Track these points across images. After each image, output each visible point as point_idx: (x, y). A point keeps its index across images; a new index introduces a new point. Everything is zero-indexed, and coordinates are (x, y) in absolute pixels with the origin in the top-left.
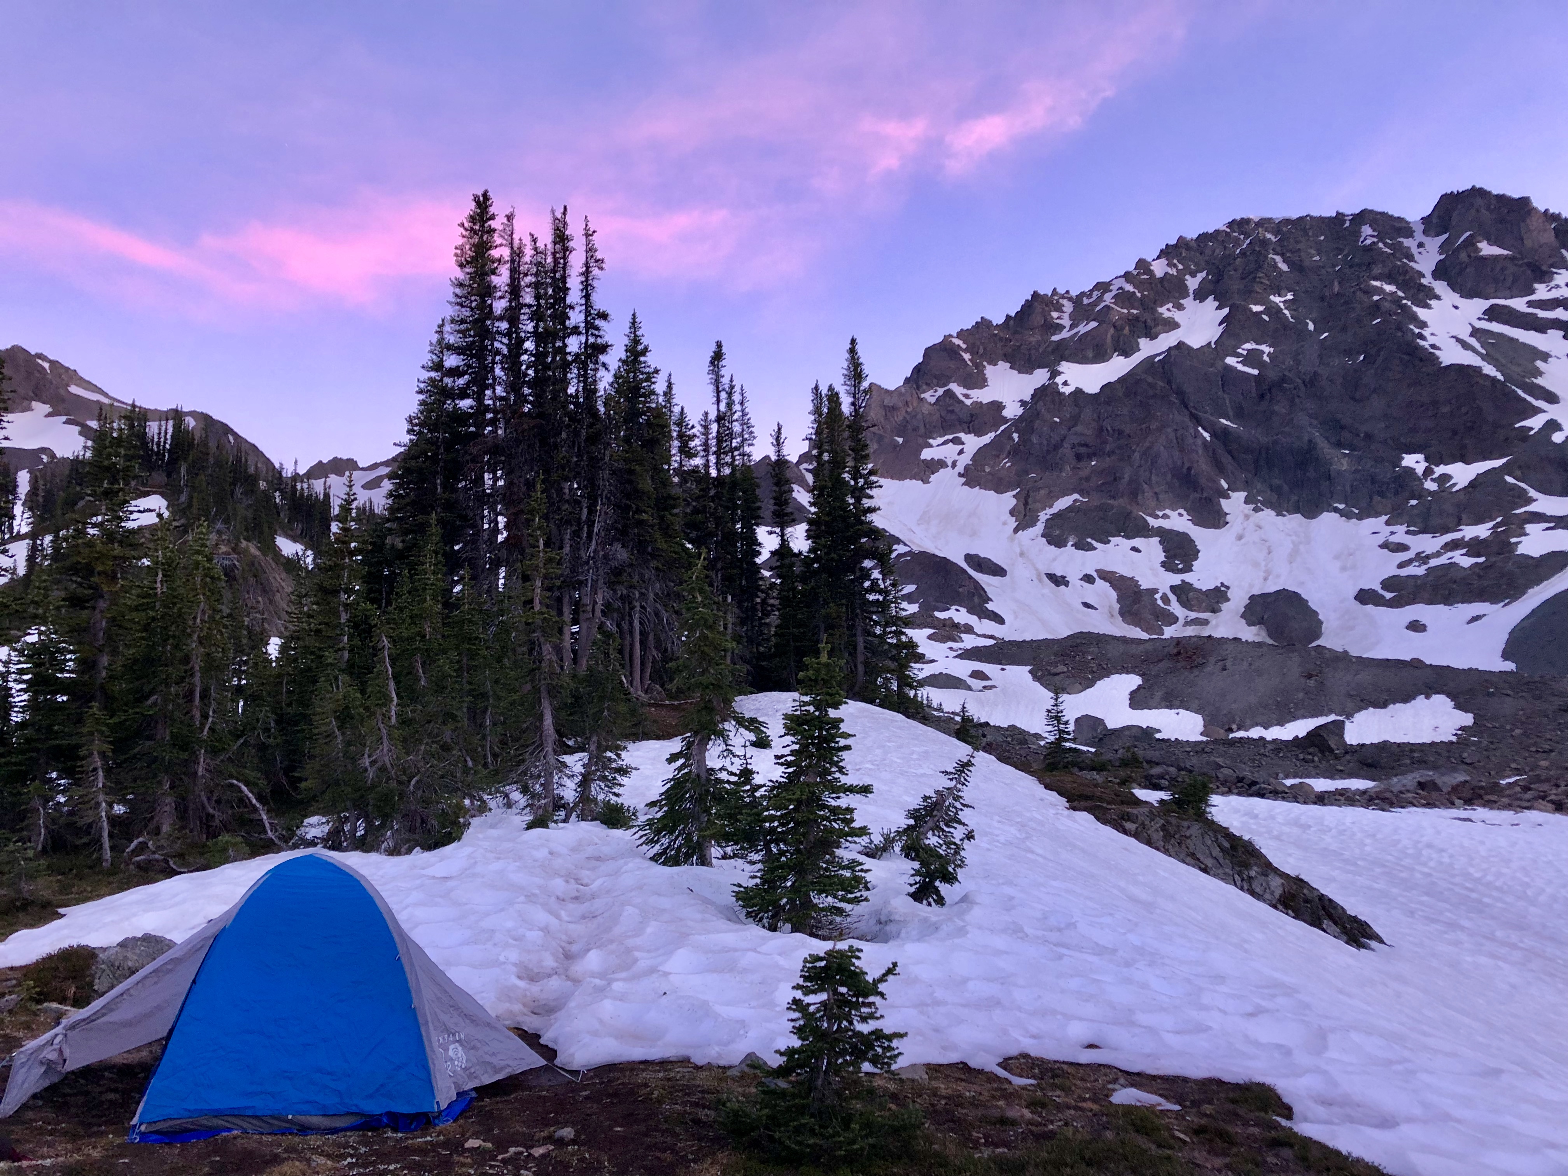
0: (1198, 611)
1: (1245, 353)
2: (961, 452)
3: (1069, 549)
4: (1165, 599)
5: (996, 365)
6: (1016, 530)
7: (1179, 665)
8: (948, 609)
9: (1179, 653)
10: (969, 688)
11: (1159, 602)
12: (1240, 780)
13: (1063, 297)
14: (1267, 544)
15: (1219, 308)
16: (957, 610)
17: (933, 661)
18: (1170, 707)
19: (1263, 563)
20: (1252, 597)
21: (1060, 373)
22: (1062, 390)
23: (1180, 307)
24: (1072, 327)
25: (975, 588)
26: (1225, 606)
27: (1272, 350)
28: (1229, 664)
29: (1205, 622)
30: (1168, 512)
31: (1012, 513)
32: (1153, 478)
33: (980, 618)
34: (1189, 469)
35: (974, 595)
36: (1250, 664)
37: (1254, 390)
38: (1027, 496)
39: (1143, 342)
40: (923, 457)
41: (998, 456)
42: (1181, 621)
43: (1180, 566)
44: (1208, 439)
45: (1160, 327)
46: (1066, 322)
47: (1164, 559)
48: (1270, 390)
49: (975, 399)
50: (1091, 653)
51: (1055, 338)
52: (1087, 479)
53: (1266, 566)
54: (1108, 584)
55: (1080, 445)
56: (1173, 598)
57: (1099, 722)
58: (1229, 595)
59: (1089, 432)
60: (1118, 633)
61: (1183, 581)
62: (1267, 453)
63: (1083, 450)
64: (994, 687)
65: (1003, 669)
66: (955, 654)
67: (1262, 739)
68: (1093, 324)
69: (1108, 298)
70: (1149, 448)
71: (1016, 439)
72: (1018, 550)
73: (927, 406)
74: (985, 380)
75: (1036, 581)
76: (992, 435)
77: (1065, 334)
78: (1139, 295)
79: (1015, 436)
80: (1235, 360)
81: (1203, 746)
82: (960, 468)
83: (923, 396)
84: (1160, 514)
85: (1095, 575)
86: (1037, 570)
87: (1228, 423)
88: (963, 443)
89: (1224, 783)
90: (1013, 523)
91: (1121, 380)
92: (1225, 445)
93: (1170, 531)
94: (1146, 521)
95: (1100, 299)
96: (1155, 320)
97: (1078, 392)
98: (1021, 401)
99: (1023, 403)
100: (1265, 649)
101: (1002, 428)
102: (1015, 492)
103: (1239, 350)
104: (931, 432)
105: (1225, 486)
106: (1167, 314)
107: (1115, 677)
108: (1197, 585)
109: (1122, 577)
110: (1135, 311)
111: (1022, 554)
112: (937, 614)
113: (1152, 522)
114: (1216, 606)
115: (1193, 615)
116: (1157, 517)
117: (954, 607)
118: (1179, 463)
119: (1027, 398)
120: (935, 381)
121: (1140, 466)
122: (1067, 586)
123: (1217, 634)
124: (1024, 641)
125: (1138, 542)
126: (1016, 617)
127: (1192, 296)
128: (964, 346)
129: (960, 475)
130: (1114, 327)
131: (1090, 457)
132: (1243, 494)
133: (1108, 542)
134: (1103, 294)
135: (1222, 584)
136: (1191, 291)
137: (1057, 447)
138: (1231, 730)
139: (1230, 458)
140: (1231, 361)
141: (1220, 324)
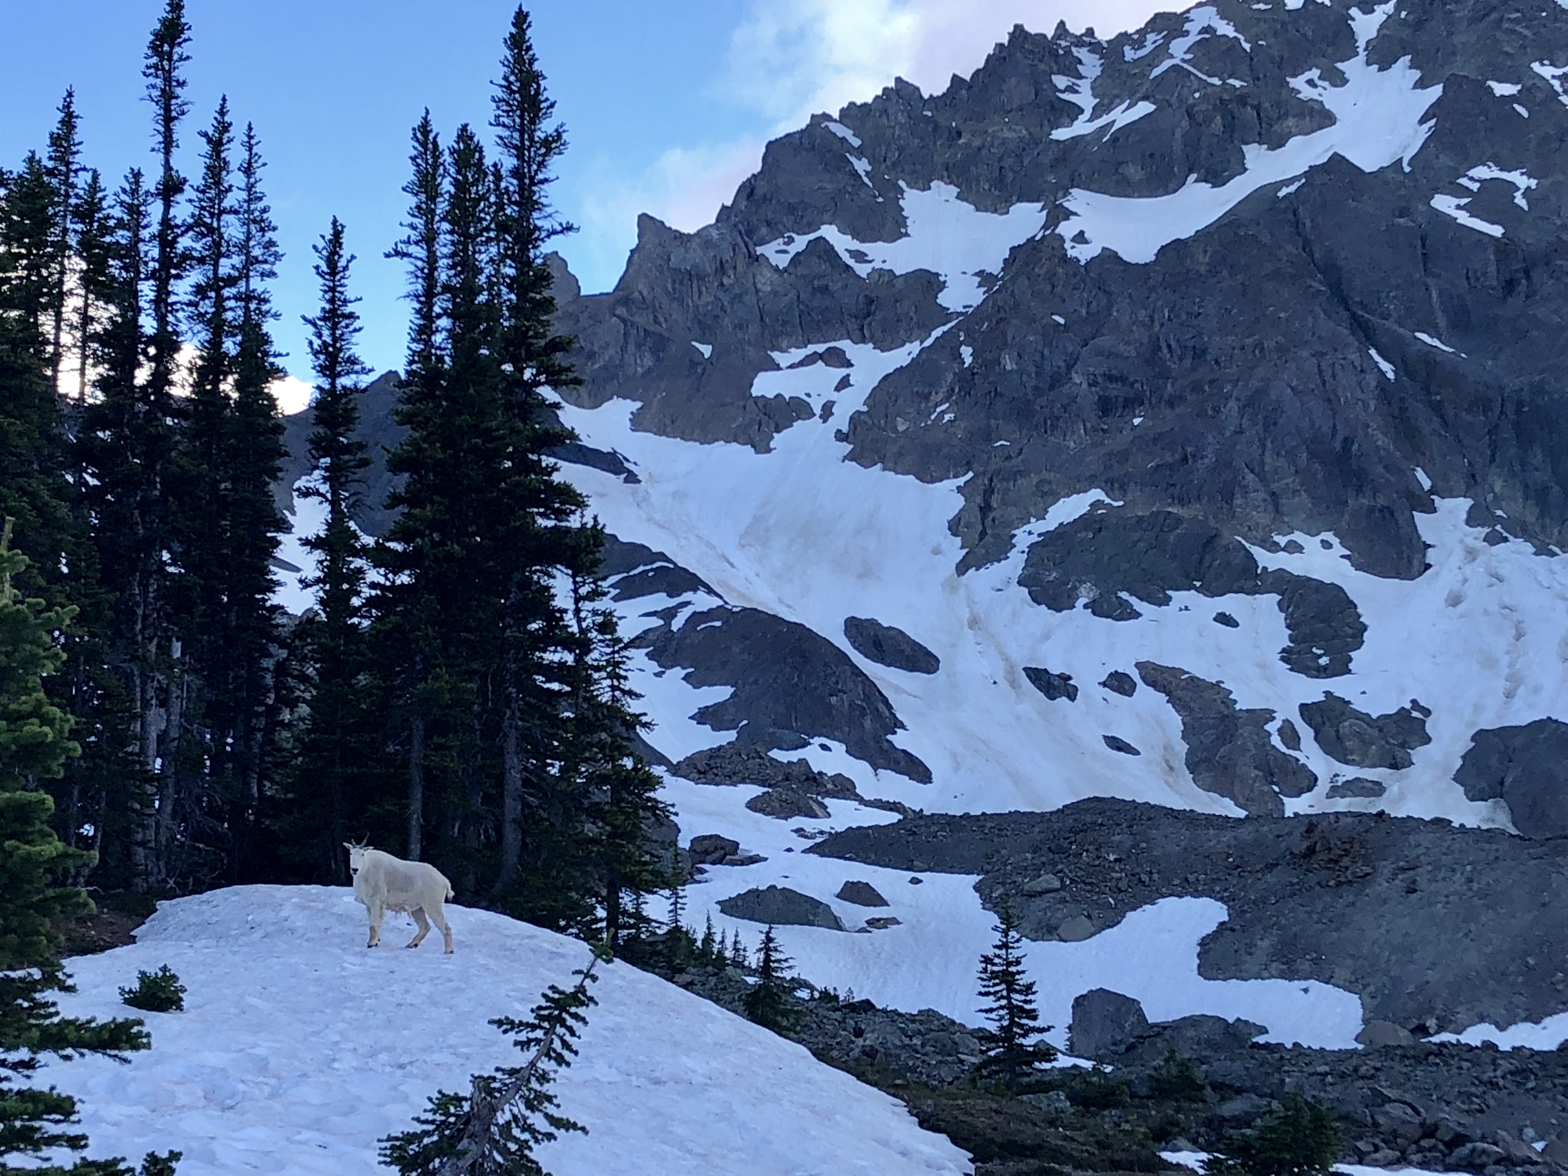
0: (1360, 764)
1: (1475, 187)
2: (844, 384)
3: (1079, 613)
4: (1290, 735)
5: (926, 188)
6: (962, 568)
7: (1312, 879)
8: (805, 744)
9: (1311, 851)
10: (836, 924)
11: (1276, 740)
12: (1430, 1131)
13: (1079, 42)
14: (1516, 616)
15: (1421, 84)
16: (824, 747)
17: (755, 860)
18: (1289, 975)
19: (1505, 660)
20: (1480, 736)
21: (1068, 214)
22: (1071, 253)
23: (1339, 80)
24: (1097, 112)
25: (867, 698)
26: (1418, 754)
27: (1533, 183)
28: (1422, 876)
29: (1376, 789)
30: (1298, 537)
31: (955, 526)
32: (1268, 459)
33: (875, 767)
34: (1347, 442)
35: (863, 714)
36: (1470, 880)
37: (1492, 269)
38: (989, 492)
39: (1254, 153)
40: (755, 392)
41: (927, 397)
42: (1323, 786)
43: (1324, 661)
44: (1391, 375)
45: (1291, 122)
46: (1085, 99)
47: (1287, 643)
48: (1527, 272)
49: (878, 265)
50: (1116, 847)
51: (1061, 134)
52: (1124, 456)
53: (1511, 665)
54: (1163, 697)
55: (1111, 378)
56: (1306, 732)
57: (1130, 1006)
58: (1428, 729)
59: (1130, 351)
60: (1178, 804)
61: (1328, 693)
62: (1518, 412)
63: (1115, 390)
64: (895, 921)
65: (915, 881)
66: (810, 843)
67: (1489, 1046)
68: (1145, 108)
69: (1179, 48)
70: (1261, 392)
71: (968, 360)
72: (965, 614)
73: (768, 273)
74: (901, 221)
75: (1004, 685)
76: (914, 348)
77: (1081, 127)
78: (1247, 46)
79: (966, 352)
80: (1455, 201)
81: (1355, 1061)
82: (841, 420)
83: (759, 250)
84: (1282, 540)
85: (1135, 675)
86: (1006, 659)
87: (1436, 342)
88: (849, 365)
89: (1391, 1138)
90: (954, 548)
91: (1202, 235)
92: (1427, 390)
93: (1305, 582)
94: (1250, 556)
95: (1162, 51)
96: (1278, 104)
97: (1109, 257)
98: (980, 273)
99: (985, 278)
100: (1505, 846)
101: (937, 333)
102: (961, 481)
103: (1464, 181)
104: (776, 335)
105: (1427, 484)
106: (1307, 93)
107: (1168, 904)
108: (1359, 705)
109: (1193, 679)
110: (1237, 83)
111: (973, 623)
112: (776, 754)
113: (1266, 559)
114: (1399, 754)
115: (1349, 772)
116: (1274, 548)
117: (817, 741)
118: (1326, 429)
119: (995, 267)
120: (789, 220)
121: (1240, 432)
122: (1072, 696)
123: (1398, 812)
124: (966, 816)
125: (1230, 603)
126: (957, 767)
127: (1362, 54)
128: (856, 142)
129: (840, 436)
130: (1190, 115)
131: (1131, 404)
132: (1463, 504)
133: (1167, 601)
134: (1168, 40)
135: (1414, 702)
136: (1361, 44)
137: (1057, 380)
138: (1423, 1030)
139: (1436, 421)
140: (1444, 203)
141: (1422, 121)
